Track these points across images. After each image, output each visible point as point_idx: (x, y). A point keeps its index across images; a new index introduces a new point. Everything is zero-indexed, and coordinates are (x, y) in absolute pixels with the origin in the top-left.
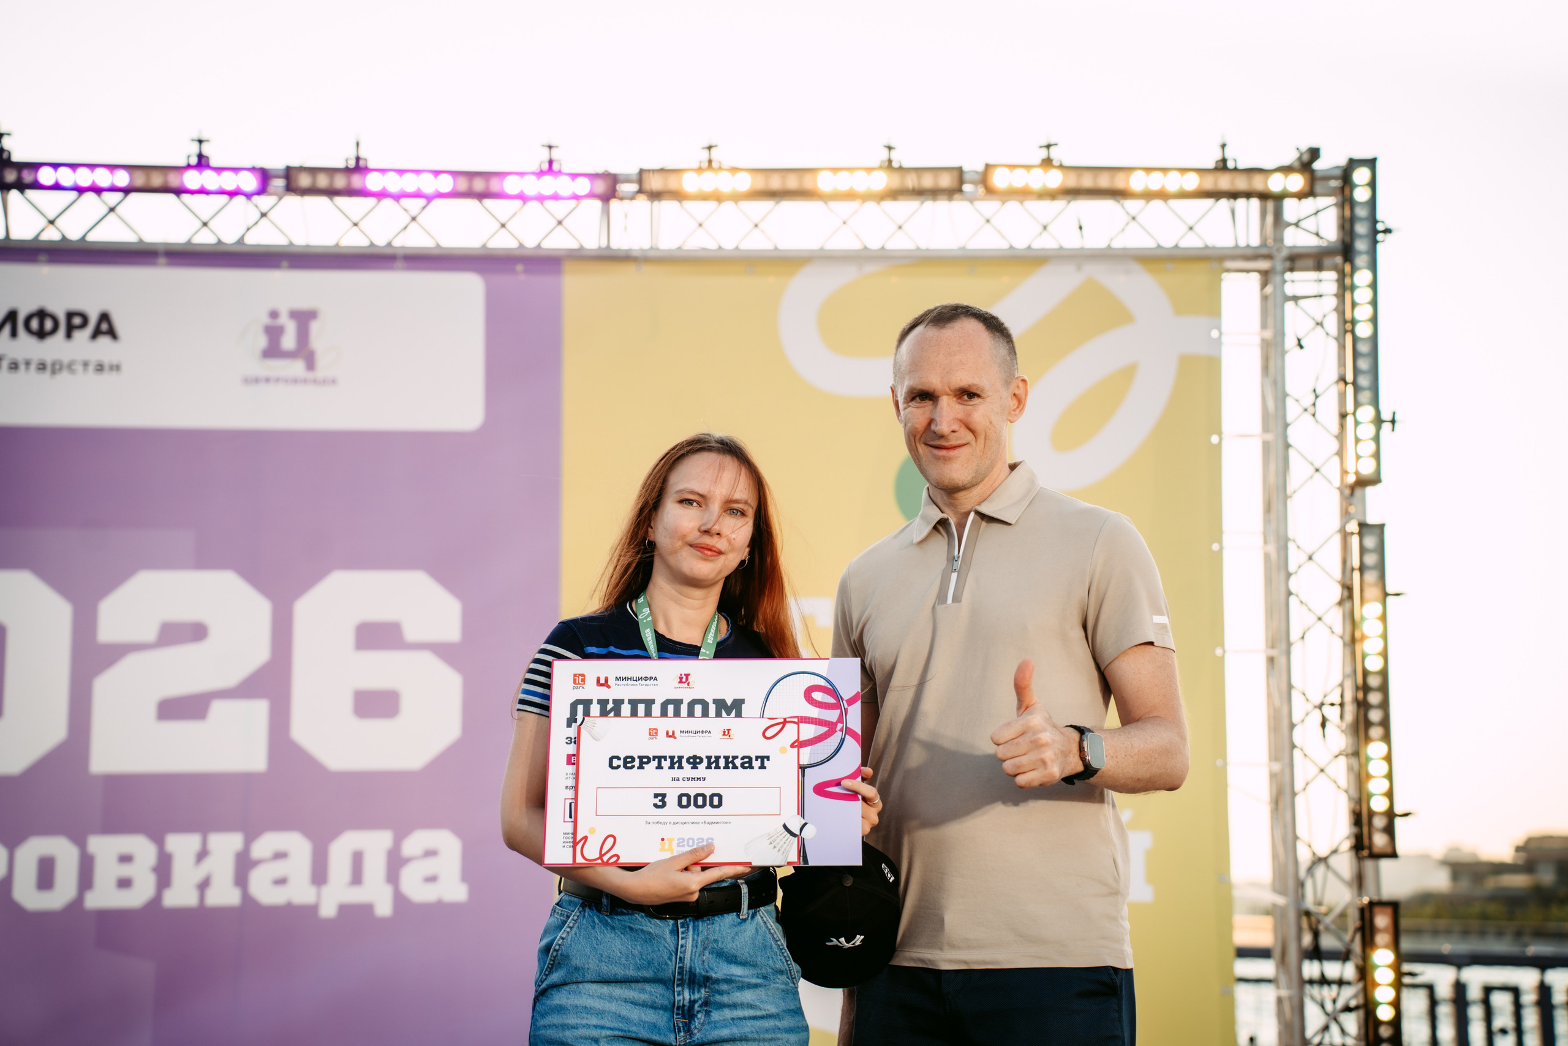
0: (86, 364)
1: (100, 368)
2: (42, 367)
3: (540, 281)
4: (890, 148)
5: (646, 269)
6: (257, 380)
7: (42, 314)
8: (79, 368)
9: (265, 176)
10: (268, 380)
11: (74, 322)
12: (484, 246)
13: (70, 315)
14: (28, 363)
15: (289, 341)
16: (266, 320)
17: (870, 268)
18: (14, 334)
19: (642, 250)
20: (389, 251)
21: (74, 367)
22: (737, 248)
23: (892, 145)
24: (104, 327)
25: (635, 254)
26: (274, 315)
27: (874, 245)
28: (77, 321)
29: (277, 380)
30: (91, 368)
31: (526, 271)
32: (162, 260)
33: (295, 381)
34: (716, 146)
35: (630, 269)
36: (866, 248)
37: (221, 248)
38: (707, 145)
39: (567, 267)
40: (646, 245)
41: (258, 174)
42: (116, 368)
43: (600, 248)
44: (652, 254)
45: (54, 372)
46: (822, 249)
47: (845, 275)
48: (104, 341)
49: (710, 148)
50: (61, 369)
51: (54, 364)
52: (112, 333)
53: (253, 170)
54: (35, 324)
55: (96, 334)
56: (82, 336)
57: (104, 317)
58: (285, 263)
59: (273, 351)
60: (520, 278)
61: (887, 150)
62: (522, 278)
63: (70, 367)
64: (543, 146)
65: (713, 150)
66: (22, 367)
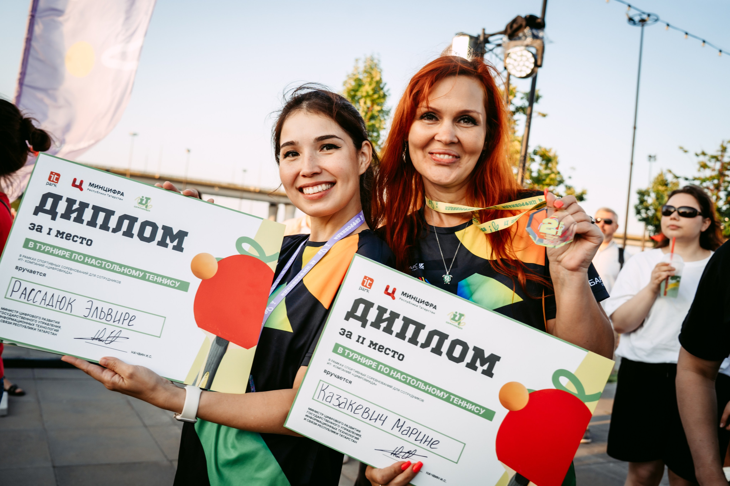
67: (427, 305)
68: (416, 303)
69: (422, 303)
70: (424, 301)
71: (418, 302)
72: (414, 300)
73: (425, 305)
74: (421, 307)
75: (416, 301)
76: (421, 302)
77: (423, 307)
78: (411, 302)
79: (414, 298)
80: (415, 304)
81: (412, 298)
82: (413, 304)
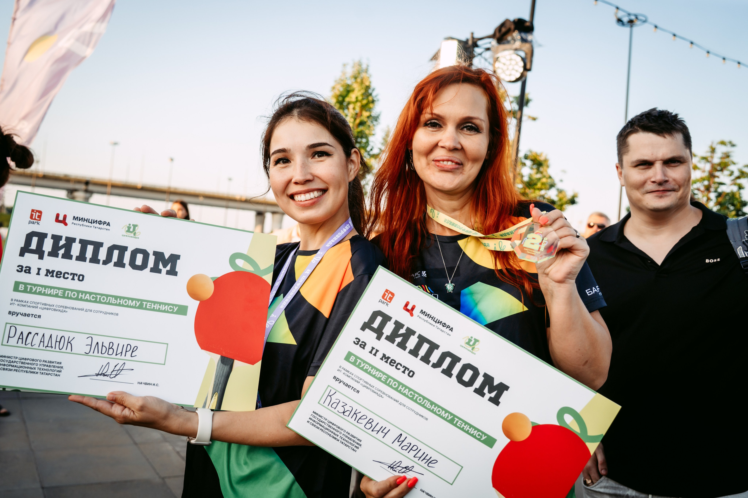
67: (443, 326)
68: (434, 323)
69: (440, 323)
70: (441, 322)
71: (436, 322)
72: (432, 319)
73: (442, 326)
74: (437, 327)
75: (434, 320)
76: (438, 323)
77: (439, 328)
78: (428, 321)
79: (432, 318)
80: (432, 323)
81: (430, 317)
82: (430, 324)
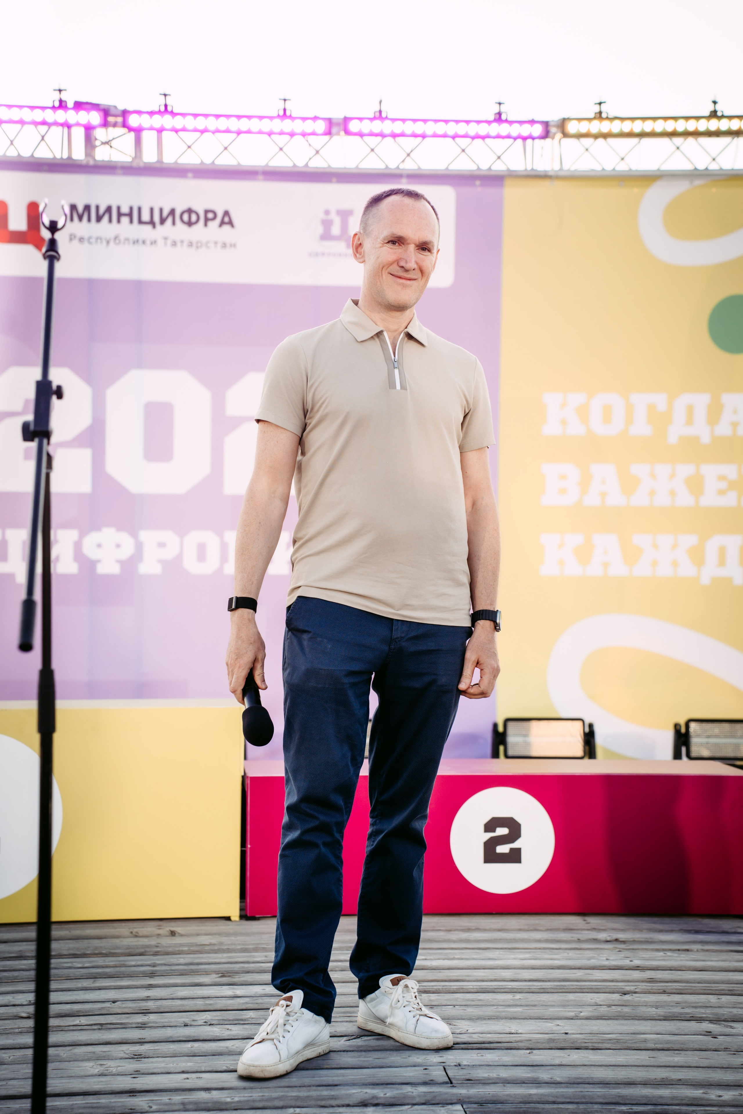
0: (216, 243)
1: (224, 246)
2: (190, 244)
3: (490, 192)
4: (715, 103)
5: (557, 183)
6: (317, 255)
7: (190, 211)
8: (212, 245)
9: (330, 122)
10: (323, 254)
11: (209, 215)
12: (447, 169)
13: (206, 212)
14: (182, 242)
15: (336, 230)
16: (322, 216)
17: (697, 182)
18: (174, 223)
19: (553, 170)
20: (397, 172)
21: (209, 245)
22: (614, 169)
23: (717, 100)
24: (226, 219)
25: (550, 174)
26: (327, 212)
27: (701, 167)
28: (210, 215)
29: (329, 254)
30: (219, 245)
31: (482, 185)
32: (261, 177)
33: (340, 255)
34: (605, 102)
35: (547, 183)
36: (696, 169)
37: (296, 170)
38: (598, 102)
39: (507, 182)
40: (557, 168)
41: (327, 122)
42: (233, 246)
43: (526, 170)
44: (561, 173)
45: (197, 247)
46: (658, 170)
47: (682, 186)
48: (226, 228)
49: (600, 104)
50: (201, 246)
51: (197, 242)
52: (231, 223)
53: (324, 119)
54: (186, 217)
55: (222, 223)
56: (214, 225)
57: (226, 213)
58: (334, 180)
59: (326, 236)
60: (478, 190)
61: (713, 105)
62: (480, 189)
63: (207, 245)
64: (496, 103)
65: (602, 105)
66: (179, 244)
